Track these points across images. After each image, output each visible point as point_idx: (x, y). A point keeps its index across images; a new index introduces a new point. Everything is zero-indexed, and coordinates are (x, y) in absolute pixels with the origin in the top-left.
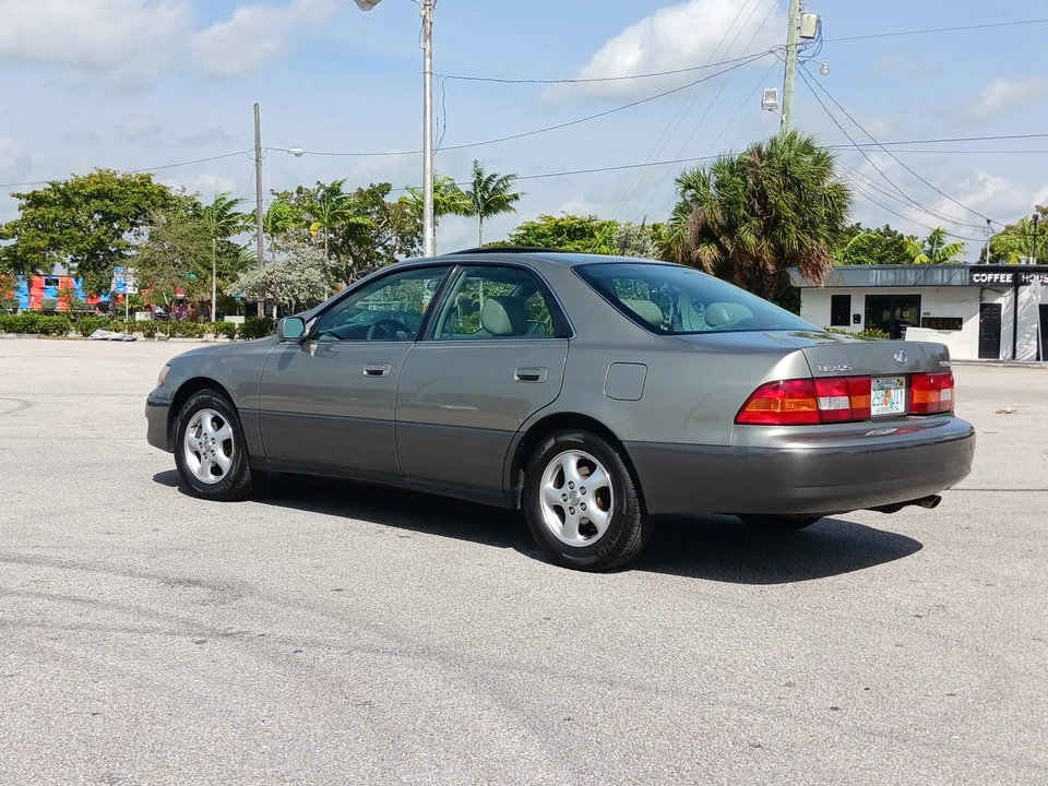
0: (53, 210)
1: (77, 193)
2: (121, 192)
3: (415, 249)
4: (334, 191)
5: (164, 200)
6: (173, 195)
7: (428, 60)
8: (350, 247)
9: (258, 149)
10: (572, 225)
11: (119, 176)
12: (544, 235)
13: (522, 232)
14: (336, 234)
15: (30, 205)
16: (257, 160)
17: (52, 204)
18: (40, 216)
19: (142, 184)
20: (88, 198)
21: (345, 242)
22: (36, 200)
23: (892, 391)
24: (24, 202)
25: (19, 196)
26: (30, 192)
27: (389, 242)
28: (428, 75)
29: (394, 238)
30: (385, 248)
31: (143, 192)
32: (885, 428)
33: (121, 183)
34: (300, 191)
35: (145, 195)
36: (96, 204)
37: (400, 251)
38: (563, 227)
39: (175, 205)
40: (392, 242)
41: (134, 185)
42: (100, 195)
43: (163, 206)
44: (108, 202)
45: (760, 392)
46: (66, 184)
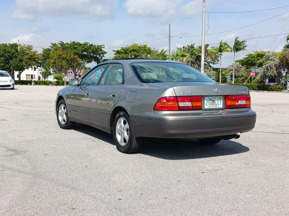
0: (122, 55)
1: (128, 50)
2: (139, 50)
3: (216, 62)
4: (192, 47)
5: (149, 51)
6: (152, 50)
7: (204, 8)
8: (197, 62)
9: (170, 36)
10: (262, 54)
11: (139, 45)
12: (254, 57)
13: (247, 56)
14: (193, 59)
15: (117, 53)
16: (169, 40)
17: (122, 53)
18: (119, 56)
19: (144, 47)
20: (130, 52)
21: (196, 61)
22: (118, 52)
23: (216, 101)
24: (115, 52)
25: (114, 51)
26: (117, 50)
27: (208, 60)
28: (204, 12)
29: (210, 59)
30: (207, 62)
31: (144, 49)
32: (214, 112)
33: (139, 47)
34: (184, 47)
35: (145, 50)
36: (133, 53)
37: (212, 63)
38: (259, 55)
39: (152, 52)
40: (210, 60)
41: (142, 47)
42: (134, 50)
43: (149, 53)
44: (135, 52)
45: (160, 100)
46: (125, 48)
